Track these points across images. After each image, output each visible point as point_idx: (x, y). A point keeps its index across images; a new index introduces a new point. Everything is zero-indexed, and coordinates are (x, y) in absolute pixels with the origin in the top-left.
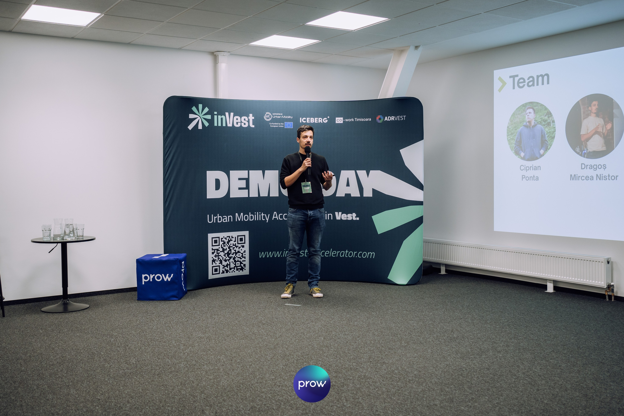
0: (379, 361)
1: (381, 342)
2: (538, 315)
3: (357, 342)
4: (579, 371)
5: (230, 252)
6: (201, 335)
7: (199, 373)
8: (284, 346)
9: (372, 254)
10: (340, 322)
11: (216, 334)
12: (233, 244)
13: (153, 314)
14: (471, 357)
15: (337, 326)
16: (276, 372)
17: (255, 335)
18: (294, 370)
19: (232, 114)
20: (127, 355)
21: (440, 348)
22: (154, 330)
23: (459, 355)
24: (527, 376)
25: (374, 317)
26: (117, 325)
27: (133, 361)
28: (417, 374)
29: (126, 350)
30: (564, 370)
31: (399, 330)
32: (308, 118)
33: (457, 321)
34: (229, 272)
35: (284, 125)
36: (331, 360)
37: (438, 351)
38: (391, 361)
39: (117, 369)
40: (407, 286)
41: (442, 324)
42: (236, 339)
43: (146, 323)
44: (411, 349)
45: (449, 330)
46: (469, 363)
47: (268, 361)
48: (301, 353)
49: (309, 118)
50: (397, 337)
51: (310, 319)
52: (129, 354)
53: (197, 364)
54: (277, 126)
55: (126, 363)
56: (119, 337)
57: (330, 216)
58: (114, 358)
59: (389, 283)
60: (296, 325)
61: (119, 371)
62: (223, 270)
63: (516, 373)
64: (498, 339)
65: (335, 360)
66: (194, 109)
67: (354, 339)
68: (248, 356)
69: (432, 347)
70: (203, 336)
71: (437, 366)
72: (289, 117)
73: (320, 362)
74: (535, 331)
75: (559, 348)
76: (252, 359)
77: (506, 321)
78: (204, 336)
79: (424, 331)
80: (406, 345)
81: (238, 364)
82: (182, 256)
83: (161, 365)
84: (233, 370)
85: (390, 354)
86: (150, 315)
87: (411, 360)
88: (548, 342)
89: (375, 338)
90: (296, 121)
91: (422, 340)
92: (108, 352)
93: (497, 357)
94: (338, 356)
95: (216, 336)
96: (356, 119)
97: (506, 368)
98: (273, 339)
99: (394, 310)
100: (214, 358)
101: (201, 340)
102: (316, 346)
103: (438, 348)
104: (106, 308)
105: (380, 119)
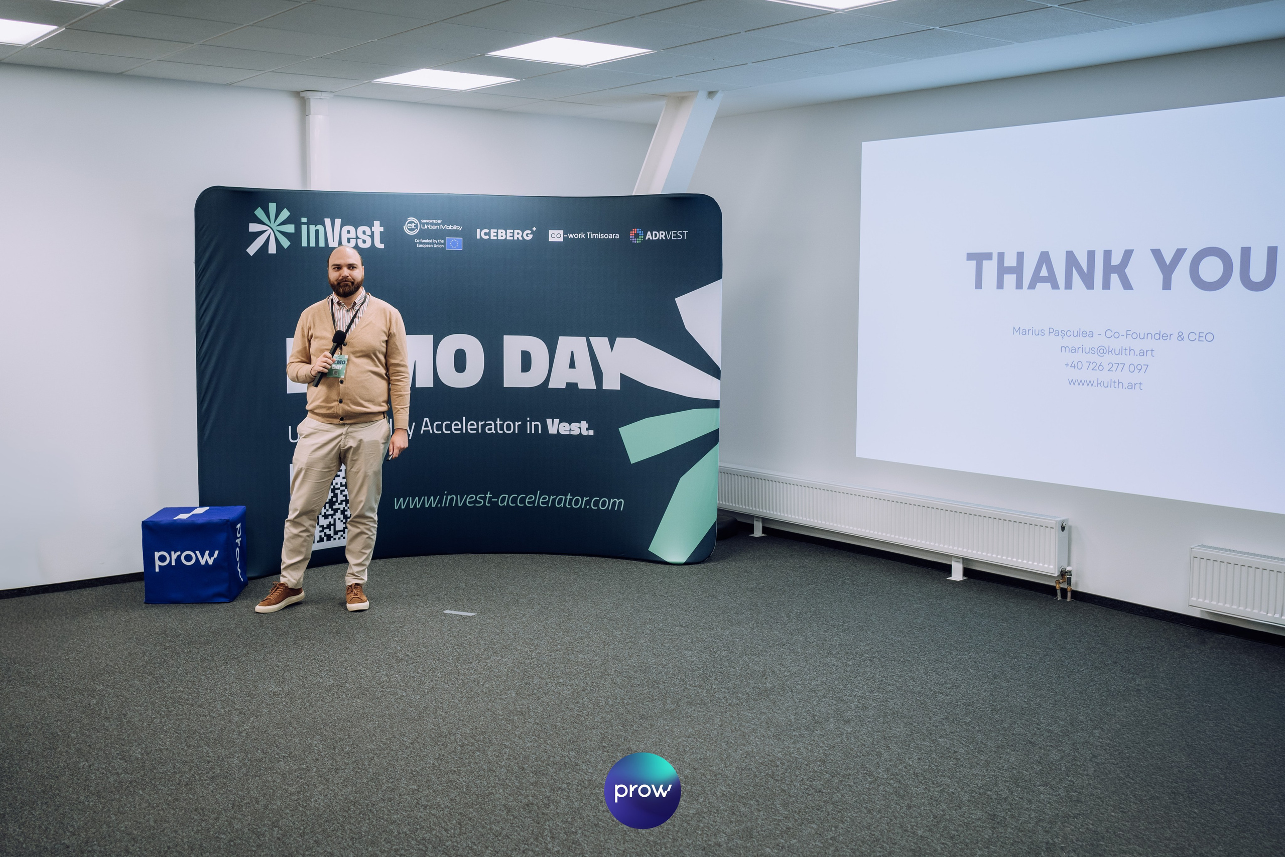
0: (619, 745)
1: (626, 702)
2: (928, 634)
3: (581, 701)
4: (988, 763)
5: (334, 499)
6: (275, 688)
7: (270, 778)
8: (439, 712)
9: (619, 503)
10: (550, 654)
11: (304, 686)
12: (341, 483)
13: (177, 637)
14: (794, 733)
15: (544, 663)
16: (421, 776)
17: (382, 687)
18: (455, 769)
19: (338, 222)
20: (124, 739)
21: (738, 714)
22: (180, 676)
23: (773, 730)
24: (892, 777)
25: (617, 641)
26: (103, 665)
27: (137, 752)
28: (689, 776)
29: (121, 728)
30: (961, 761)
31: (664, 674)
32: (492, 231)
33: (774, 651)
34: (332, 539)
35: (444, 244)
36: (529, 745)
37: (734, 722)
38: (642, 746)
39: (103, 773)
40: (687, 566)
41: (745, 657)
42: (344, 696)
43: (163, 660)
44: (683, 717)
45: (759, 671)
46: (789, 747)
47: (407, 748)
48: (471, 729)
49: (496, 231)
50: (657, 690)
51: (492, 648)
52: (129, 735)
53: (265, 757)
54: (430, 246)
55: (123, 758)
56: (107, 695)
57: (536, 426)
58: (98, 746)
59: (651, 559)
60: (465, 663)
61: (108, 778)
62: (320, 536)
63: (873, 770)
64: (847, 692)
65: (535, 745)
66: (259, 213)
67: (576, 694)
68: (366, 737)
69: (722, 713)
70: (277, 689)
71: (729, 756)
72: (455, 227)
73: (507, 750)
74: (919, 671)
75: (958, 710)
76: (374, 743)
77: (867, 650)
78: (280, 689)
79: (711, 674)
80: (673, 707)
81: (347, 756)
82: (236, 511)
83: (193, 762)
84: (335, 772)
85: (642, 730)
86: (170, 641)
87: (680, 742)
88: (940, 697)
89: (616, 691)
90: (468, 235)
91: (705, 695)
92: (85, 731)
93: (842, 734)
94: (542, 735)
95: (305, 690)
96: (589, 233)
97: (856, 757)
98: (418, 697)
99: (656, 625)
100: (300, 743)
101: (274, 701)
102: (501, 713)
103: (734, 715)
104: (79, 622)
105: (637, 236)
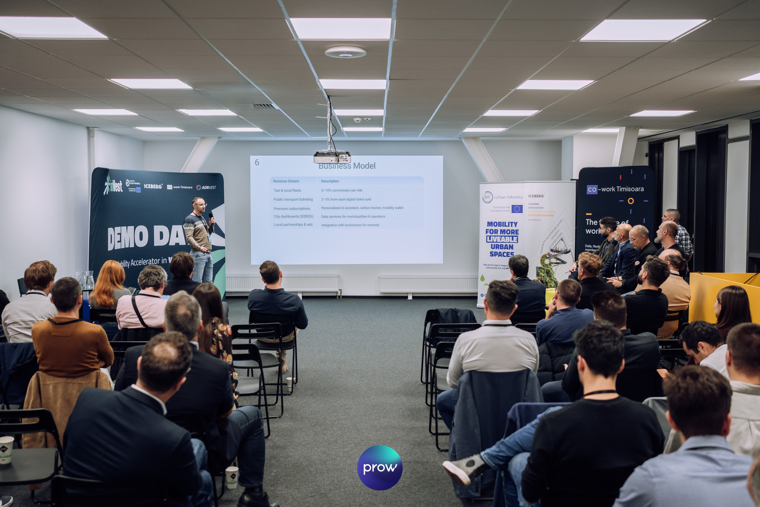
32: (149, 185)
35: (136, 190)
54: (132, 191)
57: (165, 260)
90: (142, 186)
96: (181, 186)
105: (199, 188)
